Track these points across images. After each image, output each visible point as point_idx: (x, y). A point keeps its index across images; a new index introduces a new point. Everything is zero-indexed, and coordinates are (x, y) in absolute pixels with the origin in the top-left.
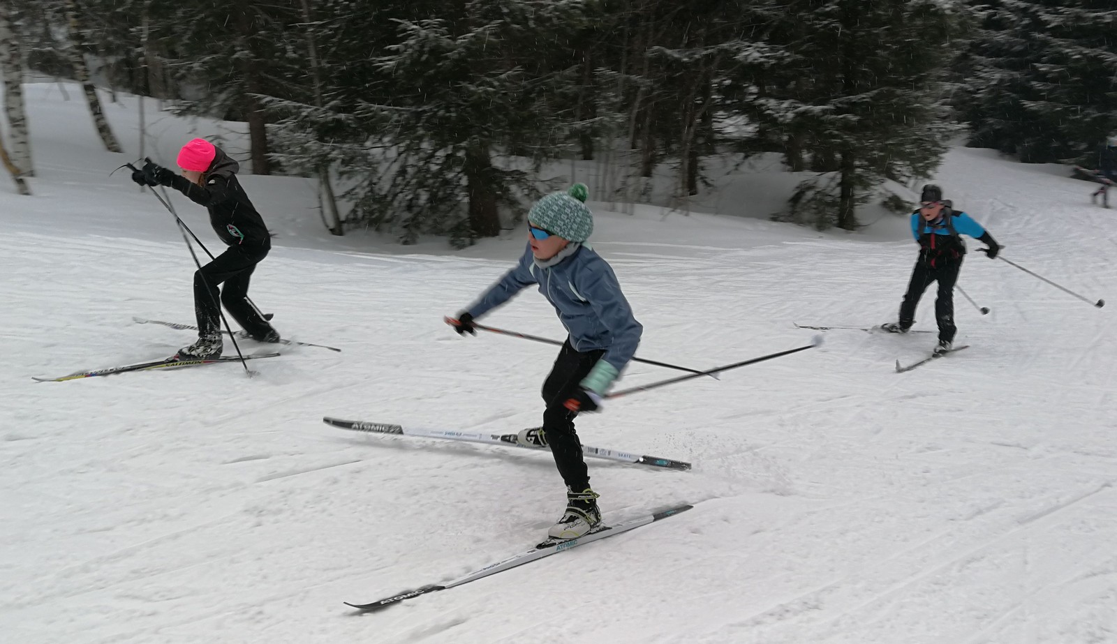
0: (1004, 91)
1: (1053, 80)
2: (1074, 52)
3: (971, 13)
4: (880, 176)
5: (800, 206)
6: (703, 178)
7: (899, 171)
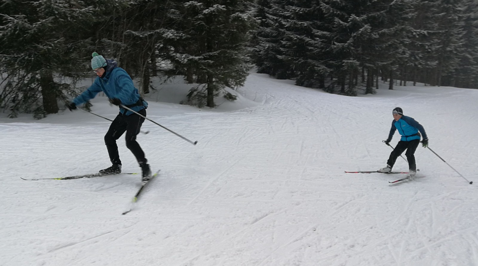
0: (270, 51)
1: (287, 47)
2: (295, 37)
3: (255, 20)
4: (223, 85)
5: (191, 98)
6: (151, 86)
7: (231, 83)
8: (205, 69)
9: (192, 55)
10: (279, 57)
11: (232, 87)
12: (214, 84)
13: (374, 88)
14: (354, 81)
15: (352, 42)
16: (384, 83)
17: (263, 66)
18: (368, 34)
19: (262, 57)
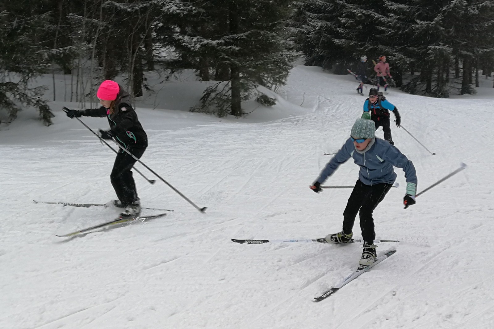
0: (323, 33)
2: (359, 12)
4: (254, 83)
5: (207, 102)
6: (145, 86)
7: (266, 80)
8: (226, 58)
9: (207, 38)
10: (337, 41)
11: (268, 86)
12: (241, 81)
13: (473, 86)
14: (445, 76)
15: (440, 20)
16: (486, 79)
17: (314, 55)
18: (464, 8)
19: (311, 41)
